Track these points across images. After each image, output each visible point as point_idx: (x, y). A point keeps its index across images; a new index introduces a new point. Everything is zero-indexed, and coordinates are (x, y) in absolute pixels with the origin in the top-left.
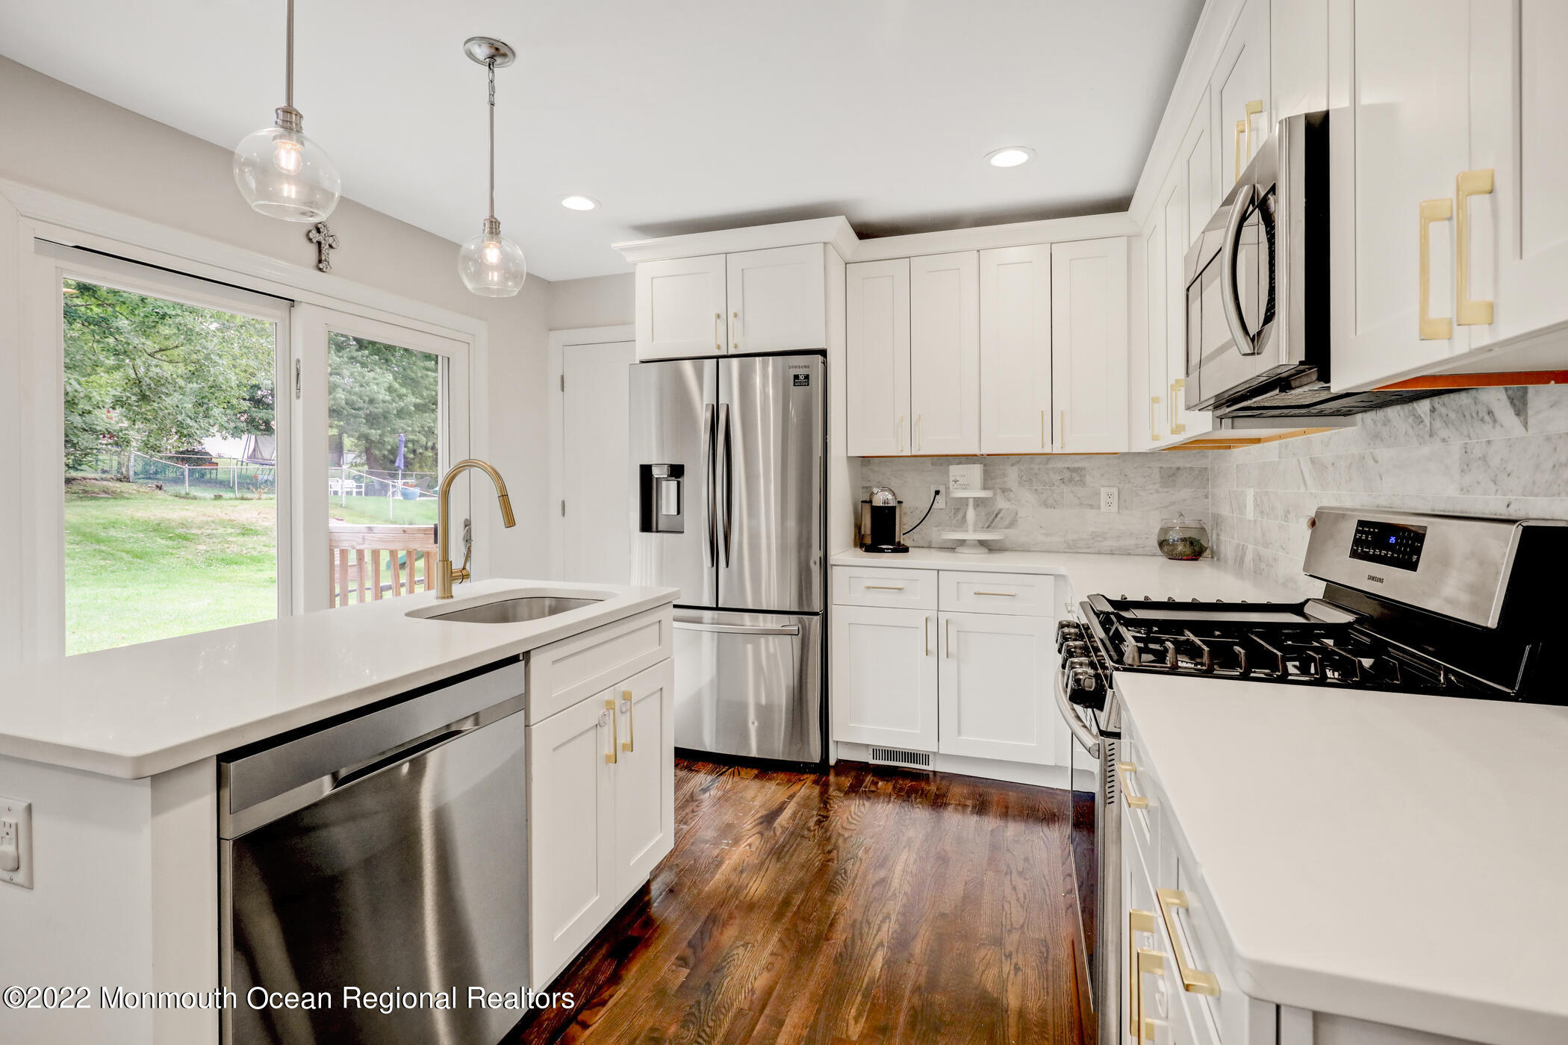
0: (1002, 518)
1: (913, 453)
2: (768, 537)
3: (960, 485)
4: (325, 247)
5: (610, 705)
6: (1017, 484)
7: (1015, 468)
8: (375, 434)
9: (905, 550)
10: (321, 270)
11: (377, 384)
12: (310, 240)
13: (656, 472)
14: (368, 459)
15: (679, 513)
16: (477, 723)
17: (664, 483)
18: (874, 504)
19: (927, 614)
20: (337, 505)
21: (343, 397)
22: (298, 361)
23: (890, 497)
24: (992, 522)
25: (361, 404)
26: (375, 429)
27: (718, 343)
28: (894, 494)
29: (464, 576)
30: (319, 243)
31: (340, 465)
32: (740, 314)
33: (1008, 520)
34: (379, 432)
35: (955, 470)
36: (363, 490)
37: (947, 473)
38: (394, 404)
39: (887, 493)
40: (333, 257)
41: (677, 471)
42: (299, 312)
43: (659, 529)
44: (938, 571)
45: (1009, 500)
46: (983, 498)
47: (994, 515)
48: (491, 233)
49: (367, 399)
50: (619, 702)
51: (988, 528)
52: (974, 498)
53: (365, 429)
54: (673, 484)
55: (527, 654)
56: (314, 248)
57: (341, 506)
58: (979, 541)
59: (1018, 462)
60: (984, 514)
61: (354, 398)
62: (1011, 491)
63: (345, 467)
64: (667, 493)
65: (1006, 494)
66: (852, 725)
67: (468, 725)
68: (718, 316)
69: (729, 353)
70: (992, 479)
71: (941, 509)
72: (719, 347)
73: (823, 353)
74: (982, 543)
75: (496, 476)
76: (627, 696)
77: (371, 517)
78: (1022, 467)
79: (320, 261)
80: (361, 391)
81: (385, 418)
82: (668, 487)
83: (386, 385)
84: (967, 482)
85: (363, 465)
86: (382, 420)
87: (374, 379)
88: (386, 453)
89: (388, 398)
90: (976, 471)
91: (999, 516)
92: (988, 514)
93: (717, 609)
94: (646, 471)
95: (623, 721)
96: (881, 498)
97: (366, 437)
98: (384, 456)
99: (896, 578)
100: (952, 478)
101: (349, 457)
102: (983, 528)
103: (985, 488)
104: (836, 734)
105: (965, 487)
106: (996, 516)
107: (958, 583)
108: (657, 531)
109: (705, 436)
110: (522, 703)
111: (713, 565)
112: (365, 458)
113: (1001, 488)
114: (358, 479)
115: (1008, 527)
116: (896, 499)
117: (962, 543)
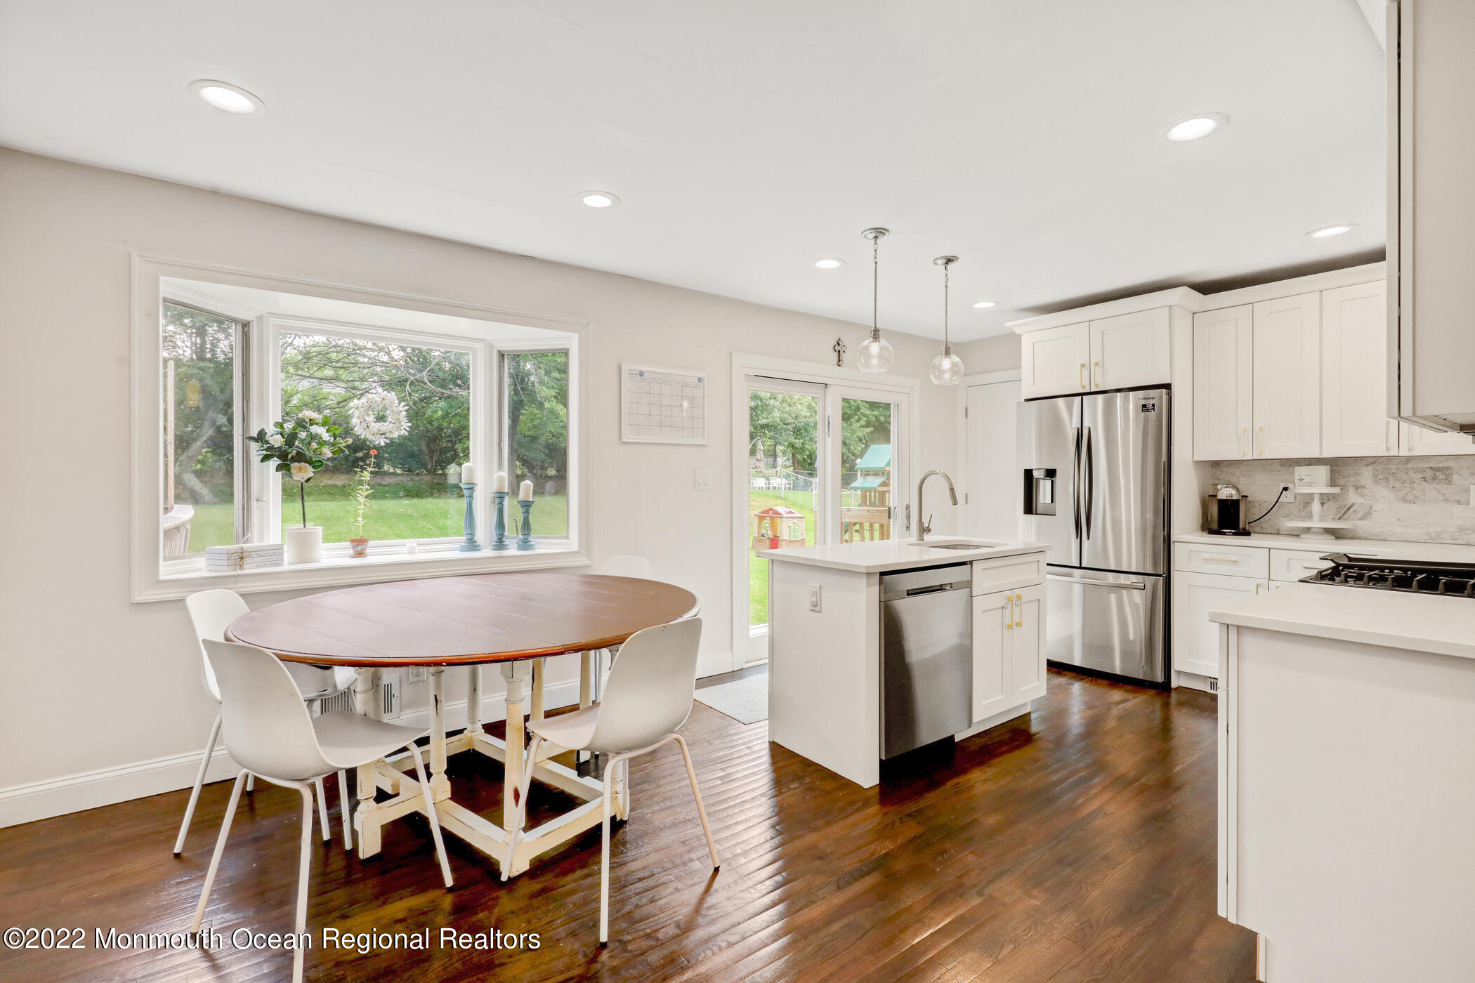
0: (1354, 511)
1: (1255, 458)
2: (1129, 523)
3: (1305, 483)
4: (842, 352)
5: (1009, 599)
6: (1372, 482)
7: (1370, 468)
8: (798, 443)
9: (1248, 534)
10: (840, 366)
11: (801, 404)
12: (835, 351)
13: (1036, 474)
14: (793, 463)
15: (1052, 501)
16: (951, 587)
17: (1042, 482)
18: (1219, 497)
19: (1259, 581)
20: (778, 497)
21: (778, 415)
22: (829, 417)
23: (1234, 492)
24: (1343, 515)
25: (790, 420)
26: (799, 439)
27: (1083, 384)
28: (1238, 490)
29: (929, 531)
30: (839, 351)
31: (775, 468)
32: (1101, 363)
33: (1362, 513)
34: (802, 441)
35: (1300, 471)
36: (792, 486)
37: (1293, 473)
38: (812, 419)
39: (1231, 490)
40: (844, 356)
41: (1051, 474)
42: (830, 391)
43: (1038, 512)
44: (1270, 549)
45: (1363, 496)
46: (1335, 494)
47: (1346, 508)
48: (946, 354)
49: (794, 416)
50: (1015, 599)
51: (1339, 519)
52: (1321, 494)
53: (792, 439)
54: (1048, 483)
55: (971, 563)
56: (836, 354)
57: (781, 498)
58: (1324, 528)
59: (1374, 463)
60: (1335, 508)
61: (786, 416)
62: (1365, 488)
63: (779, 468)
64: (1044, 488)
65: (1359, 491)
66: (1191, 660)
67: (948, 588)
68: (1083, 366)
69: (1092, 391)
70: (1343, 478)
71: (1290, 503)
72: (1083, 387)
73: (1168, 387)
74: (1328, 531)
75: (948, 478)
76: (1019, 597)
77: (800, 506)
78: (1378, 468)
79: (839, 361)
80: (790, 410)
81: (806, 430)
82: (1044, 485)
83: (807, 404)
84: (1315, 481)
85: (790, 466)
86: (803, 431)
87: (799, 400)
88: (806, 457)
89: (808, 414)
90: (1322, 472)
91: (1351, 509)
92: (1339, 508)
93: (1080, 568)
94: (1028, 474)
95: (1016, 610)
96: (1225, 493)
97: (792, 446)
98: (804, 459)
99: (1232, 553)
100: (1297, 477)
101: (780, 461)
102: (1334, 519)
103: (1331, 486)
104: (1176, 665)
105: (1310, 485)
106: (1349, 509)
107: (1289, 559)
108: (1036, 514)
109: (1073, 448)
110: (968, 584)
111: (1077, 538)
112: (791, 461)
113: (1354, 486)
114: (787, 476)
115: (1362, 518)
116: (1239, 493)
117: (1308, 530)
